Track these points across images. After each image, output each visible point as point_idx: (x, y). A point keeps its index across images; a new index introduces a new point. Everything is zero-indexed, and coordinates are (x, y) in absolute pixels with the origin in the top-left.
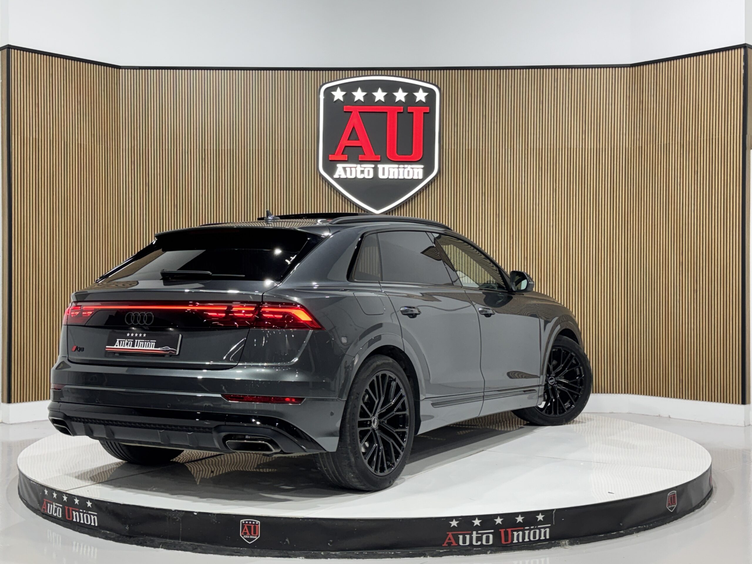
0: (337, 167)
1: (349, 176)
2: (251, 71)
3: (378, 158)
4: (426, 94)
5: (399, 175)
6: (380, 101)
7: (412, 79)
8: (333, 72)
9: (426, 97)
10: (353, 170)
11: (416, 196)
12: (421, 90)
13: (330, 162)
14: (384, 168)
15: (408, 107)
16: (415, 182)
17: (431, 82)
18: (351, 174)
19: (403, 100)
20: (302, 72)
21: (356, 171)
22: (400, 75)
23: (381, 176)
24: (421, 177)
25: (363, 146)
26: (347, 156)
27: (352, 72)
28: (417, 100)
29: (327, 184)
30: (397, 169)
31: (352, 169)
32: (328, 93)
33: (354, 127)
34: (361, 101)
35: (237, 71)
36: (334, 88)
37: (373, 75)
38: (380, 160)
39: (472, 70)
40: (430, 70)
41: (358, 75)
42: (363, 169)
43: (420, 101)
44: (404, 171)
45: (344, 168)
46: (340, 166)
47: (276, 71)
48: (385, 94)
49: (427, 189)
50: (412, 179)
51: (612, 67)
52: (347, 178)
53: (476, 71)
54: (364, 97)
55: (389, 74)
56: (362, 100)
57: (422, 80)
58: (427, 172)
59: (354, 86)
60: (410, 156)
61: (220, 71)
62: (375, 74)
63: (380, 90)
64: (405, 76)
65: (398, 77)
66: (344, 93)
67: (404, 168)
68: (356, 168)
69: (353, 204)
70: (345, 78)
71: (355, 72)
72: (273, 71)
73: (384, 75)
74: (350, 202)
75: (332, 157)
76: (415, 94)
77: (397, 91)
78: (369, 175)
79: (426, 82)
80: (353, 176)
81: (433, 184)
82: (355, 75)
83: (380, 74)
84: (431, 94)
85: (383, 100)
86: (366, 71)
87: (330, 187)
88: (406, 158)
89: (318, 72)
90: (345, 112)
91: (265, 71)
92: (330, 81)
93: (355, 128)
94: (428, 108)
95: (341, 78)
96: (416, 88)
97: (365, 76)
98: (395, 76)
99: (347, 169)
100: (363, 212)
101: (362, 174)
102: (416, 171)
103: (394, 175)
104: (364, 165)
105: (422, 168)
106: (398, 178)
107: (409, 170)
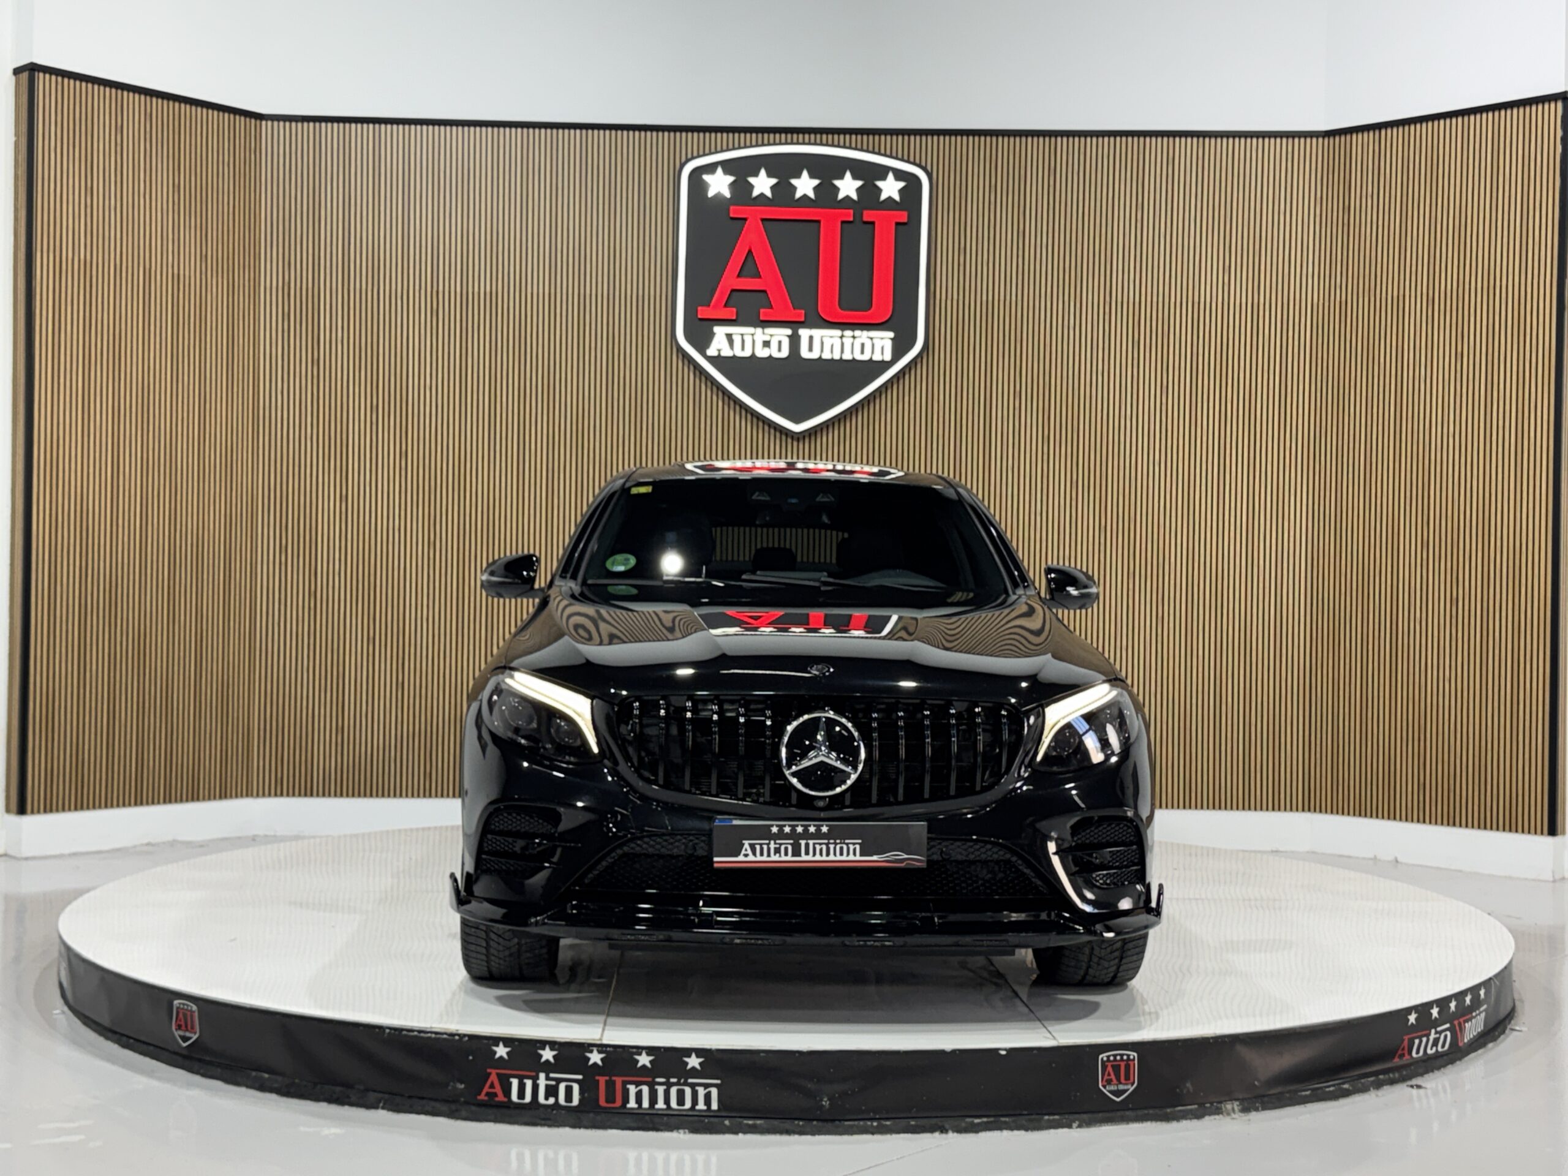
0: (715, 334)
1: (739, 353)
2: (537, 130)
3: (799, 315)
4: (902, 184)
5: (842, 351)
6: (805, 196)
7: (873, 152)
8: (707, 135)
9: (902, 191)
10: (748, 339)
11: (878, 395)
12: (891, 176)
13: (699, 322)
14: (811, 338)
15: (865, 212)
16: (876, 368)
17: (912, 159)
18: (743, 349)
19: (854, 196)
20: (643, 133)
21: (754, 342)
22: (847, 144)
23: (805, 353)
24: (888, 357)
25: (768, 292)
26: (734, 310)
27: (748, 135)
28: (883, 197)
29: (692, 368)
30: (840, 339)
31: (745, 337)
32: (697, 178)
33: (750, 251)
34: (766, 196)
35: (508, 130)
36: (711, 168)
37: (792, 143)
38: (803, 319)
39: (997, 136)
40: (909, 135)
41: (760, 142)
42: (767, 338)
43: (890, 199)
44: (853, 344)
45: (729, 337)
46: (720, 331)
47: (590, 132)
48: (816, 182)
49: (901, 382)
50: (871, 359)
51: (1287, 137)
52: (734, 357)
53: (1006, 139)
54: (773, 188)
55: (824, 141)
56: (769, 194)
57: (894, 154)
58: (900, 347)
59: (751, 166)
60: (865, 313)
61: (472, 129)
62: (795, 140)
63: (805, 174)
64: (859, 146)
65: (844, 147)
66: (731, 179)
67: (854, 337)
68: (753, 335)
69: (746, 411)
70: (734, 149)
71: (754, 135)
72: (584, 131)
73: (815, 144)
74: (741, 407)
75: (703, 312)
76: (880, 184)
77: (841, 177)
78: (780, 350)
79: (902, 160)
80: (747, 353)
81: (913, 373)
82: (754, 143)
83: (807, 140)
84: (912, 185)
85: (812, 195)
86: (777, 136)
87: (697, 373)
88: (860, 317)
89: (678, 134)
90: (732, 219)
91: (566, 131)
92: (701, 153)
93: (752, 253)
94: (906, 214)
95: (725, 147)
96: (882, 172)
97: (775, 144)
98: (838, 146)
99: (734, 337)
100: (766, 428)
101: (767, 350)
102: (878, 344)
103: (832, 352)
104: (770, 331)
105: (891, 339)
106: (841, 358)
107: (863, 342)
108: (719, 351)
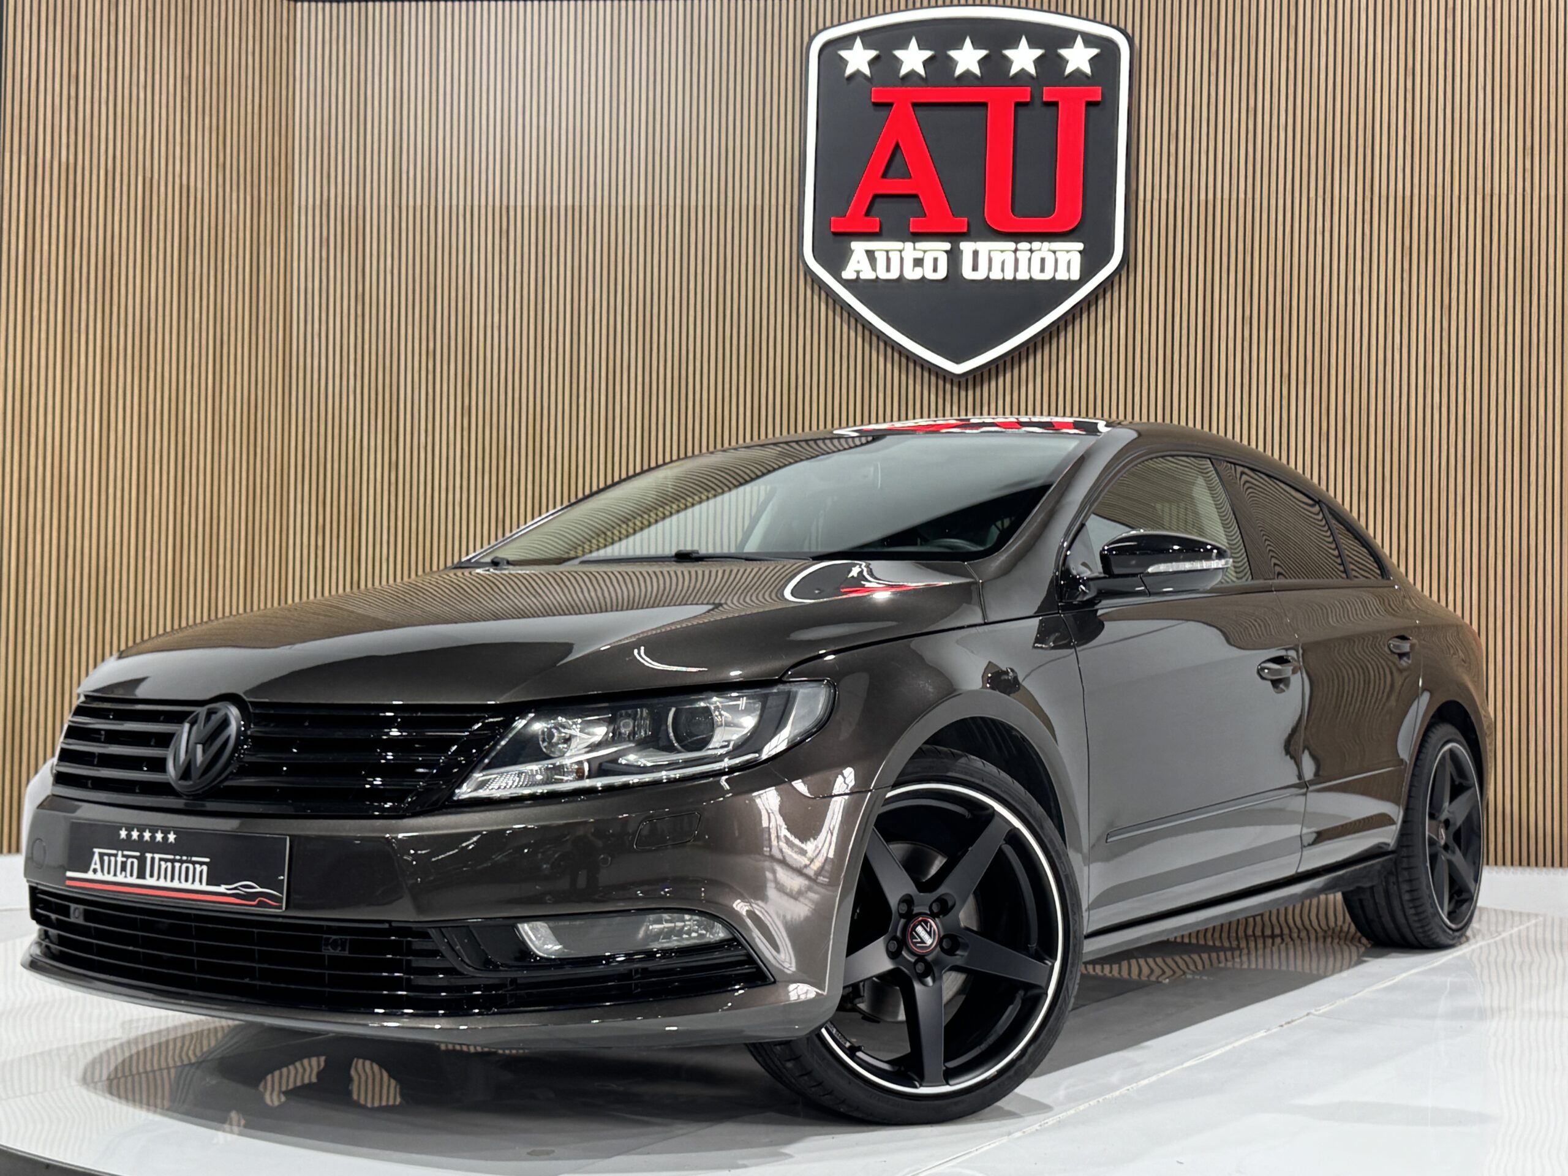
0: (852, 251)
1: (883, 275)
3: (960, 225)
4: (1093, 52)
5: (1016, 269)
6: (967, 73)
7: (1057, 13)
9: (1093, 61)
10: (895, 258)
11: (1063, 325)
12: (1079, 42)
13: (832, 237)
14: (976, 254)
15: (1046, 89)
16: (1060, 289)
17: (1107, 20)
18: (888, 270)
19: (1032, 70)
21: (902, 259)
22: (1023, 4)
23: (968, 273)
24: (1075, 275)
25: (920, 195)
26: (878, 220)
28: (1070, 69)
29: (824, 296)
30: (1013, 254)
31: (891, 254)
32: (832, 53)
33: (897, 145)
34: (919, 75)
36: (847, 42)
37: (951, 5)
38: (965, 230)
41: (910, 6)
42: (919, 255)
43: (1078, 72)
44: (1030, 260)
45: (870, 254)
46: (859, 248)
48: (982, 53)
49: (1093, 309)
50: (1054, 277)
52: (877, 280)
54: (926, 63)
55: (993, 1)
56: (921, 71)
57: (1083, 14)
58: (1091, 263)
59: (898, 36)
60: (1045, 219)
63: (968, 44)
64: (1038, 6)
65: (1019, 7)
66: (872, 53)
67: (1031, 251)
68: (901, 251)
69: (893, 349)
70: (877, 14)
73: (981, 5)
74: (886, 344)
75: (838, 224)
76: (1063, 52)
77: (1014, 44)
78: (935, 270)
79: (1094, 21)
80: (894, 274)
81: (1108, 295)
82: (902, 7)
83: (970, 1)
84: (1107, 53)
85: (976, 70)
87: (831, 301)
88: (1035, 225)
90: (875, 104)
92: (836, 21)
93: (900, 148)
94: (1100, 89)
95: (866, 13)
97: (929, 7)
98: (1011, 6)
99: (877, 254)
100: (918, 370)
101: (918, 270)
102: (1063, 258)
103: (1003, 270)
104: (922, 245)
105: (1080, 252)
106: (1015, 278)
107: (1043, 256)
108: (858, 272)
